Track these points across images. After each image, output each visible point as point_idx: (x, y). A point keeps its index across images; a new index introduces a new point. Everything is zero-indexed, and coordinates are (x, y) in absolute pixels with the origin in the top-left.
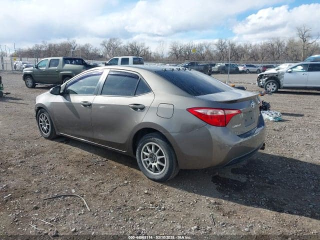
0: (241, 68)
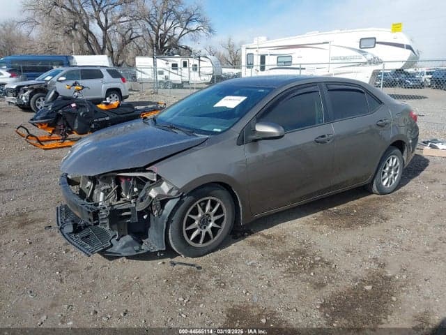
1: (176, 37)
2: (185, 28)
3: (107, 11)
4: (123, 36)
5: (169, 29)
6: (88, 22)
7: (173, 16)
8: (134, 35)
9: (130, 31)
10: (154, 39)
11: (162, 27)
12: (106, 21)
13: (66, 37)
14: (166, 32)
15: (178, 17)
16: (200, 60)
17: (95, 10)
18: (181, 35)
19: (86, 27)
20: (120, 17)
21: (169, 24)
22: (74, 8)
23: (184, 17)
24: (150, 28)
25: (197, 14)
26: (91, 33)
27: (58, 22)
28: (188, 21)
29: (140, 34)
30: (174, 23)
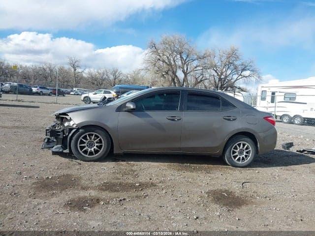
0: (34, 90)
1: (233, 81)
2: (240, 75)
3: (188, 64)
4: (196, 79)
5: (228, 75)
6: (176, 70)
7: (232, 67)
8: (204, 79)
9: (202, 76)
10: (217, 81)
11: (224, 74)
12: (187, 69)
13: (162, 78)
14: (226, 77)
15: (236, 68)
16: (235, 94)
17: (182, 63)
18: (237, 80)
19: (174, 73)
20: (196, 67)
21: (229, 72)
22: (170, 62)
23: (240, 68)
24: (216, 74)
25: (250, 66)
26: (176, 76)
27: (159, 70)
28: (243, 70)
29: (208, 78)
30: (233, 71)
